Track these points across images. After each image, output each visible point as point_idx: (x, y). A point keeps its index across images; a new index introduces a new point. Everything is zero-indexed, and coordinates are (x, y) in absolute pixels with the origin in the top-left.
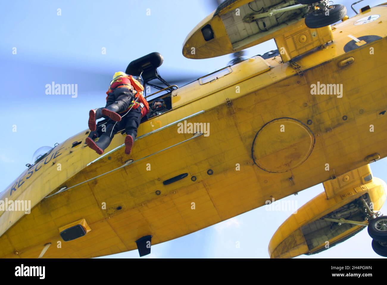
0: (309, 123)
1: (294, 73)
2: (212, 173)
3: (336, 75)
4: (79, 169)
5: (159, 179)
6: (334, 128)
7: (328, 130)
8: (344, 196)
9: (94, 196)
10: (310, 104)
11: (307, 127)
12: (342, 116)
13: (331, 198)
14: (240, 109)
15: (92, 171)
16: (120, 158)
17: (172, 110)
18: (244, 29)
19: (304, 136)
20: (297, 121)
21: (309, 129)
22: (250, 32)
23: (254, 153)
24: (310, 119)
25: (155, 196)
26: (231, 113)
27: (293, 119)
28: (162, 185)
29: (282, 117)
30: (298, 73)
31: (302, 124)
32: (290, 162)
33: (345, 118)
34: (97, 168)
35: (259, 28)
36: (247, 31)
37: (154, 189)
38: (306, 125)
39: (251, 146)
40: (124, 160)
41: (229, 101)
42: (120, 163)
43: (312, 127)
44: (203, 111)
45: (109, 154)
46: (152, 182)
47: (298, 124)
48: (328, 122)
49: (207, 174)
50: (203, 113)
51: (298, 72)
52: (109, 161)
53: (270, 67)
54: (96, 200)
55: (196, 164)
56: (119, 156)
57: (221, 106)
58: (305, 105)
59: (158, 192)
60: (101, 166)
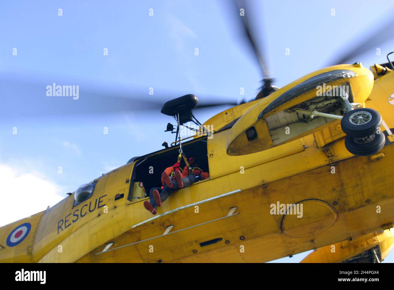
0: (335, 204)
1: (326, 162)
2: (244, 239)
3: (366, 166)
4: (124, 230)
5: (196, 241)
6: (357, 208)
7: (351, 210)
8: (357, 247)
9: (138, 251)
10: (338, 189)
11: (333, 207)
12: (366, 199)
13: (345, 247)
14: (274, 191)
15: (136, 232)
16: (162, 223)
17: (210, 180)
18: (284, 118)
19: (329, 215)
20: (324, 202)
21: (334, 209)
22: (289, 120)
23: (282, 225)
24: (337, 201)
25: (192, 253)
26: (265, 194)
27: (321, 200)
28: (199, 246)
29: (311, 198)
30: (331, 164)
31: (329, 204)
32: (314, 232)
33: (368, 201)
34: (141, 230)
35: (299, 117)
36: (286, 119)
37: (192, 248)
38: (332, 205)
39: (281, 220)
40: (166, 225)
41: (265, 184)
42: (162, 227)
43: (337, 207)
44: (240, 190)
45: (153, 220)
46: (191, 243)
47: (325, 205)
48: (352, 204)
49: (239, 239)
50: (240, 192)
51: (331, 162)
52: (152, 225)
53: (304, 146)
54: (140, 254)
55: (230, 231)
56: (161, 222)
57: (257, 188)
58: (334, 189)
59: (195, 251)
60: (145, 229)
